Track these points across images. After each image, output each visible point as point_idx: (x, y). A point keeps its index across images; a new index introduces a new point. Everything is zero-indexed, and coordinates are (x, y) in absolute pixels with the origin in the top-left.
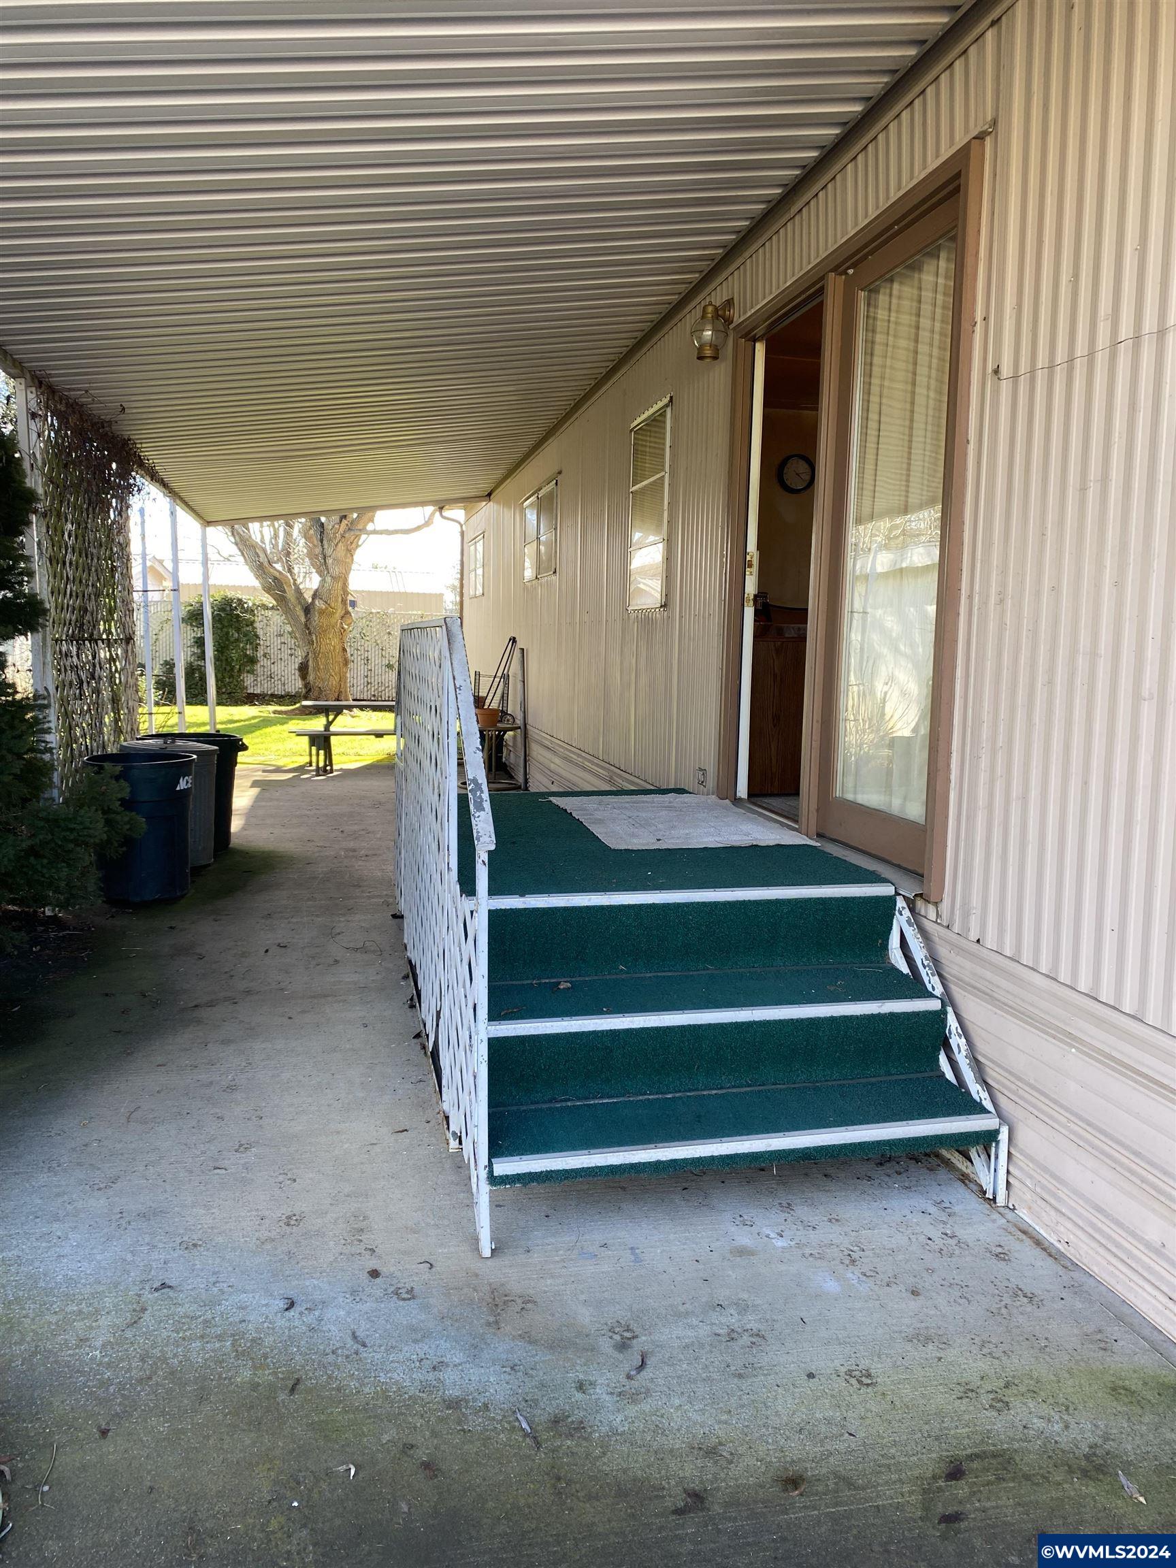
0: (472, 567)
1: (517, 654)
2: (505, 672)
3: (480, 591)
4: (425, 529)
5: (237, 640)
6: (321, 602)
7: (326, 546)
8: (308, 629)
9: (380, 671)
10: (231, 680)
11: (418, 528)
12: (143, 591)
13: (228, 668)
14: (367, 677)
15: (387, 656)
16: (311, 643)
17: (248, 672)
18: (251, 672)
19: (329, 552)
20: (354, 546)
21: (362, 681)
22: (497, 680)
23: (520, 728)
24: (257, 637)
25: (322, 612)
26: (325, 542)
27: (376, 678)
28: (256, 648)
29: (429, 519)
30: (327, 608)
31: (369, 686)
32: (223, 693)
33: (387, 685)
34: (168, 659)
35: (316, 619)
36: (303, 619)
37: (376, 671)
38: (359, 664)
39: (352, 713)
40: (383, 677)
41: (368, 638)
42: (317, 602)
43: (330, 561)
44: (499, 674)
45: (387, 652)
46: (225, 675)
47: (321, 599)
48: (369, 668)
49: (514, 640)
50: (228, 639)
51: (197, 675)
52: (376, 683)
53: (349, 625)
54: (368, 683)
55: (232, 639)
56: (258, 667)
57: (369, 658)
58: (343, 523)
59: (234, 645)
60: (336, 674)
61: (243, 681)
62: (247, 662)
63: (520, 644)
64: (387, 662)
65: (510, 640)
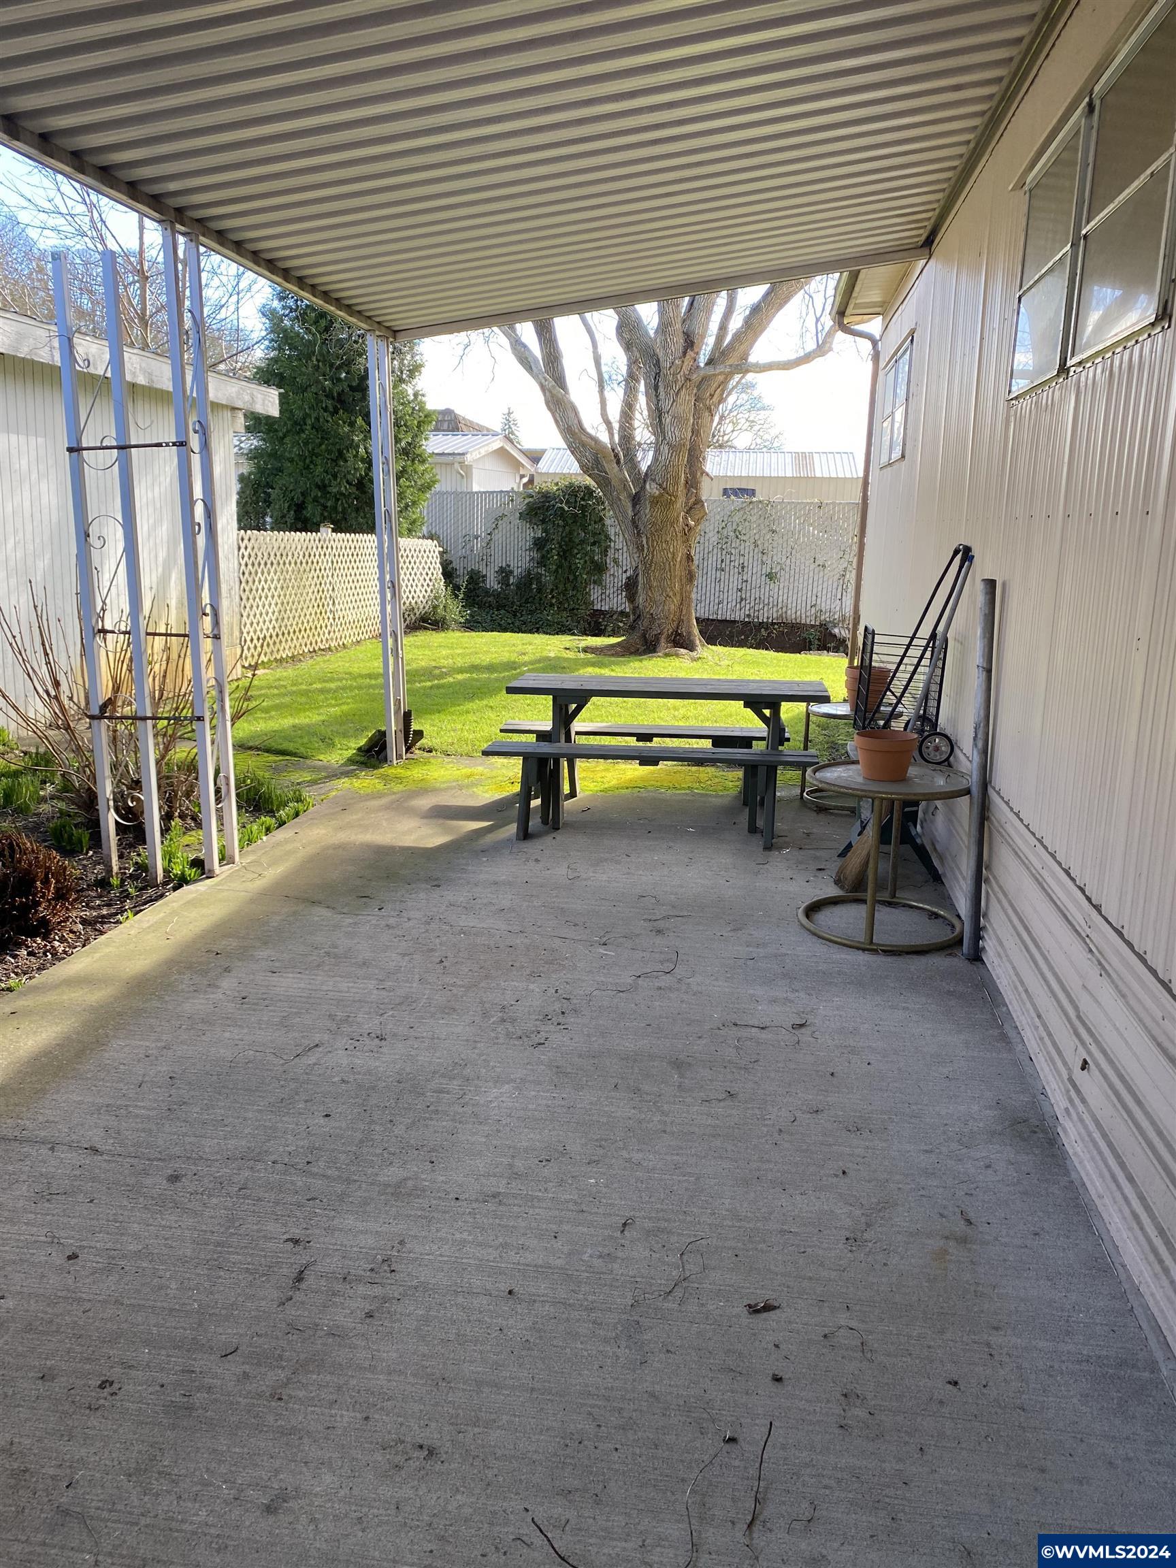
0: (888, 411)
1: (973, 592)
2: (941, 628)
3: (896, 454)
4: (818, 361)
5: (582, 542)
6: (654, 485)
7: (662, 395)
8: (637, 527)
9: (759, 581)
10: (574, 593)
11: (806, 358)
12: (119, 448)
13: (571, 577)
14: (740, 590)
15: (769, 562)
16: (640, 548)
17: (595, 582)
18: (598, 582)
19: (666, 405)
20: (715, 399)
21: (734, 596)
22: (915, 652)
23: (968, 792)
24: (607, 537)
25: (655, 501)
26: (661, 390)
27: (753, 591)
28: (605, 552)
29: (824, 342)
30: (661, 495)
31: (743, 602)
32: (565, 609)
33: (766, 602)
34: (504, 565)
35: (647, 511)
36: (630, 513)
37: (754, 583)
38: (732, 573)
39: (694, 654)
40: (762, 590)
41: (743, 538)
42: (648, 486)
43: (667, 420)
44: (925, 631)
45: (770, 556)
46: (568, 585)
47: (654, 480)
48: (745, 578)
49: (966, 554)
50: (571, 540)
51: (534, 586)
52: (753, 598)
53: (698, 522)
54: (742, 600)
55: (577, 541)
56: (607, 578)
57: (746, 564)
58: (687, 357)
59: (579, 547)
60: (675, 595)
61: (588, 594)
62: (594, 569)
63: (983, 568)
64: (769, 570)
65: (956, 552)
